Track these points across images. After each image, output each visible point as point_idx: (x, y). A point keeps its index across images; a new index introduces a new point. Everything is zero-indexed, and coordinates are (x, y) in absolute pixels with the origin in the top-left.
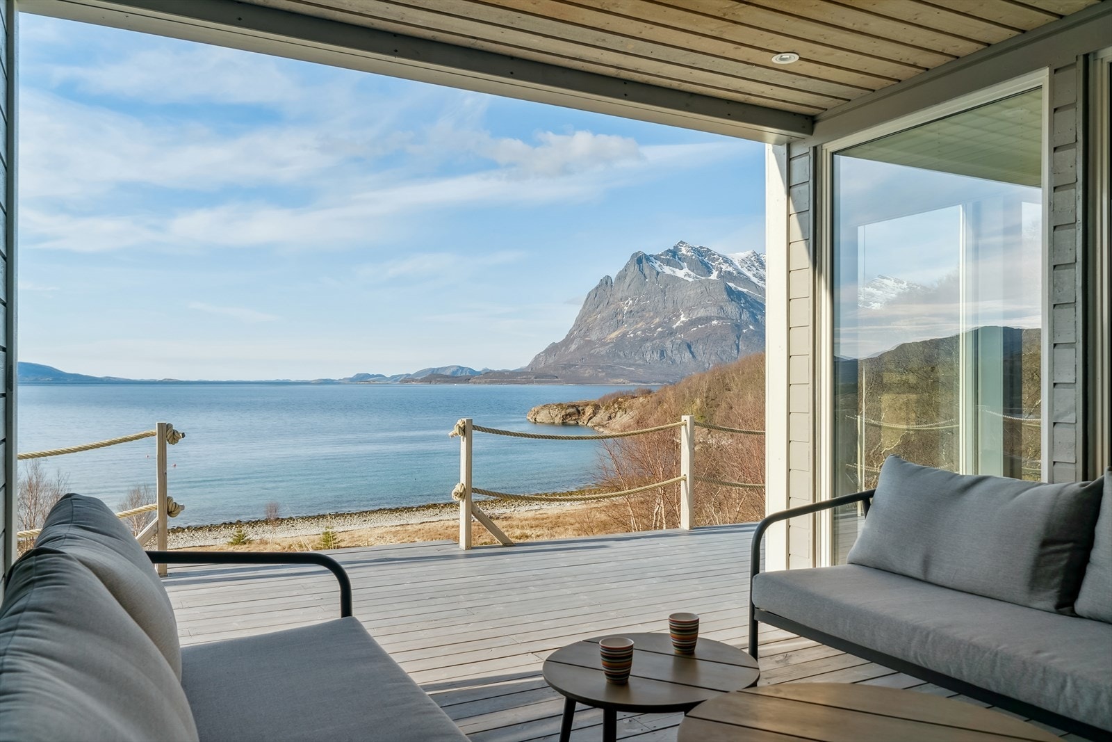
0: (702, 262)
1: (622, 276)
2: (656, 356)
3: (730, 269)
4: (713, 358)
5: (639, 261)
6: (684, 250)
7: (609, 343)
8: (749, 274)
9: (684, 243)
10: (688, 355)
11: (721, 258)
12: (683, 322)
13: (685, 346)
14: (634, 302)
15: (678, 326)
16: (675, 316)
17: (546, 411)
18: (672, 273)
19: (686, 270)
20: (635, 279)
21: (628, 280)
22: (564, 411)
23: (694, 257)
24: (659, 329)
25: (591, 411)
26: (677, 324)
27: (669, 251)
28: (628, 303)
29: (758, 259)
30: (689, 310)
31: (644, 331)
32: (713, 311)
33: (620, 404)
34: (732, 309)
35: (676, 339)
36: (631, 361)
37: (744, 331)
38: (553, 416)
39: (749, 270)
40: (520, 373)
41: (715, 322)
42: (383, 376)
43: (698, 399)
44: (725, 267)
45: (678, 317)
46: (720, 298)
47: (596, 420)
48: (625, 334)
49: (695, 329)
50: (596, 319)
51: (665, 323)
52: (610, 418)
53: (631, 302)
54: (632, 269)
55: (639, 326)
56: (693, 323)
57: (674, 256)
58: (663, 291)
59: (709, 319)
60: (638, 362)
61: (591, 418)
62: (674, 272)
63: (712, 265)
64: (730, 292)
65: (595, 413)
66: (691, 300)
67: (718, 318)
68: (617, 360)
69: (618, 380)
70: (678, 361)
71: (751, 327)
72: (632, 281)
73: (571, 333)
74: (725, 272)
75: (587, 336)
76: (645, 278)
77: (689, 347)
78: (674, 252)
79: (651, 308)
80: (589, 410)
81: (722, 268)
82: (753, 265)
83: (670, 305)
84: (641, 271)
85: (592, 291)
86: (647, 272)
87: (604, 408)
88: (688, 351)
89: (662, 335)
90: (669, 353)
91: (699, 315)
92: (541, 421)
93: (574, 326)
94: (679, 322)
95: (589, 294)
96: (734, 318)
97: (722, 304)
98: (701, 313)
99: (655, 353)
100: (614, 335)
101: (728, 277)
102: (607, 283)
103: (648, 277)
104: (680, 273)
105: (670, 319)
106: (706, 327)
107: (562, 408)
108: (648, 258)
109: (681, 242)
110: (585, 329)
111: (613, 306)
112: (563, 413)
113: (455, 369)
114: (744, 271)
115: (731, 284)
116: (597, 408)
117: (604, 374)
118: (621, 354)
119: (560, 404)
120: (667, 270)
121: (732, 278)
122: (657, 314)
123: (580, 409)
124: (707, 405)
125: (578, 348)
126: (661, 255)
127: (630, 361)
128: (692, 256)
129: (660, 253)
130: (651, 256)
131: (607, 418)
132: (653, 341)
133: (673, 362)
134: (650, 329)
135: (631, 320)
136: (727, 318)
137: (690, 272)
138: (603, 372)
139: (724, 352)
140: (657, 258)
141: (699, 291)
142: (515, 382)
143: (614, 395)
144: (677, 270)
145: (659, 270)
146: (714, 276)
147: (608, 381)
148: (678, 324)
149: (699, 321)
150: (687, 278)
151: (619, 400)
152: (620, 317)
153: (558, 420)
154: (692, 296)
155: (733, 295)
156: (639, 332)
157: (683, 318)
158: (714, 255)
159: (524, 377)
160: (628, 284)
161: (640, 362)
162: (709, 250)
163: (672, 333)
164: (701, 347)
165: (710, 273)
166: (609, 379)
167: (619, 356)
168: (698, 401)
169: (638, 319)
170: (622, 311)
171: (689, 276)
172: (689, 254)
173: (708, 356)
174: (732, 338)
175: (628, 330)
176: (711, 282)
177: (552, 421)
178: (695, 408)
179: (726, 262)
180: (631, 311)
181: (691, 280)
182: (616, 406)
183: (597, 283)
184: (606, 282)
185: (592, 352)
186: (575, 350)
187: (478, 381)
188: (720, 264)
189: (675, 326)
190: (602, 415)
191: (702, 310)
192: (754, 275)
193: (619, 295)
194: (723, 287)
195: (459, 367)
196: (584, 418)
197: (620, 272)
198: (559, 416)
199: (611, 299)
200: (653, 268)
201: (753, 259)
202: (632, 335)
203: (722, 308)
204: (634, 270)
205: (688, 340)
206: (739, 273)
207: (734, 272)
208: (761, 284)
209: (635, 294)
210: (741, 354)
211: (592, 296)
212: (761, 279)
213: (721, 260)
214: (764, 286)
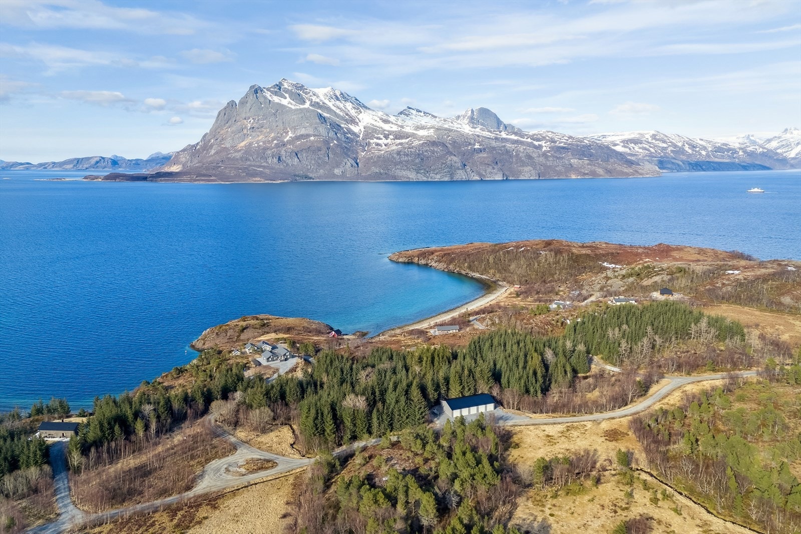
0: (299, 95)
1: (243, 102)
2: (275, 160)
3: (318, 100)
4: (313, 162)
5: (256, 92)
6: (286, 85)
7: (240, 150)
8: (330, 105)
9: (285, 80)
10: (296, 159)
11: (311, 92)
12: (291, 137)
13: (295, 154)
14: (254, 121)
15: (288, 140)
16: (285, 132)
18: (279, 101)
19: (288, 99)
20: (254, 105)
21: (248, 105)
24: (275, 142)
27: (276, 85)
28: (251, 123)
29: (335, 94)
30: (294, 129)
31: (264, 143)
32: (310, 131)
34: (322, 130)
35: (287, 149)
36: (258, 164)
37: (332, 144)
39: (330, 101)
41: (312, 138)
42: (31, 164)
44: (314, 99)
45: (287, 133)
46: (314, 121)
48: (251, 144)
49: (299, 142)
50: (227, 131)
51: (279, 137)
53: (252, 121)
55: (260, 138)
56: (298, 138)
57: (279, 89)
58: (275, 115)
59: (308, 136)
60: (263, 164)
63: (306, 98)
64: (319, 115)
67: (314, 136)
68: (248, 163)
70: (291, 164)
71: (335, 142)
72: (252, 106)
74: (315, 102)
75: (223, 144)
76: (262, 104)
77: (297, 154)
78: (279, 86)
79: (267, 126)
81: (312, 99)
82: (332, 97)
83: (280, 124)
84: (258, 99)
86: (262, 100)
88: (296, 156)
89: (277, 146)
90: (284, 158)
91: (301, 133)
94: (288, 137)
95: (219, 113)
96: (325, 136)
97: (316, 126)
98: (303, 131)
100: (243, 144)
101: (317, 106)
102: (232, 106)
104: (285, 102)
105: (282, 134)
106: (307, 141)
108: (262, 91)
109: (284, 79)
110: (220, 138)
111: (239, 122)
113: (98, 159)
114: (327, 102)
115: (320, 112)
118: (251, 158)
120: (276, 99)
122: (272, 130)
125: (217, 153)
126: (271, 88)
128: (292, 90)
129: (270, 86)
130: (264, 88)
132: (271, 150)
133: (287, 165)
134: (269, 141)
135: (254, 134)
136: (320, 135)
137: (292, 101)
138: (243, 172)
139: (319, 158)
140: (268, 90)
141: (300, 116)
144: (282, 99)
145: (271, 99)
146: (307, 105)
148: (288, 138)
149: (302, 137)
150: (290, 106)
152: (245, 131)
154: (295, 119)
155: (322, 119)
156: (261, 143)
157: (290, 134)
158: (307, 90)
160: (249, 107)
161: (264, 164)
162: (302, 85)
163: (284, 144)
164: (304, 155)
165: (305, 102)
167: (249, 160)
169: (259, 134)
170: (246, 127)
171: (291, 104)
172: (290, 88)
173: (310, 161)
174: (324, 149)
175: (253, 141)
176: (307, 110)
179: (314, 95)
180: (253, 128)
181: (293, 107)
183: (226, 104)
184: (232, 104)
185: (228, 156)
186: (214, 154)
188: (311, 96)
189: (285, 140)
191: (302, 129)
192: (333, 105)
193: (244, 116)
194: (316, 114)
195: (101, 157)
197: (242, 98)
199: (237, 118)
200: (265, 98)
201: (331, 93)
202: (256, 145)
203: (316, 128)
204: (252, 98)
205: (296, 150)
206: (324, 103)
207: (321, 102)
208: (338, 111)
209: (255, 115)
210: (330, 159)
211: (222, 114)
212: (338, 108)
213: (311, 94)
214: (340, 113)
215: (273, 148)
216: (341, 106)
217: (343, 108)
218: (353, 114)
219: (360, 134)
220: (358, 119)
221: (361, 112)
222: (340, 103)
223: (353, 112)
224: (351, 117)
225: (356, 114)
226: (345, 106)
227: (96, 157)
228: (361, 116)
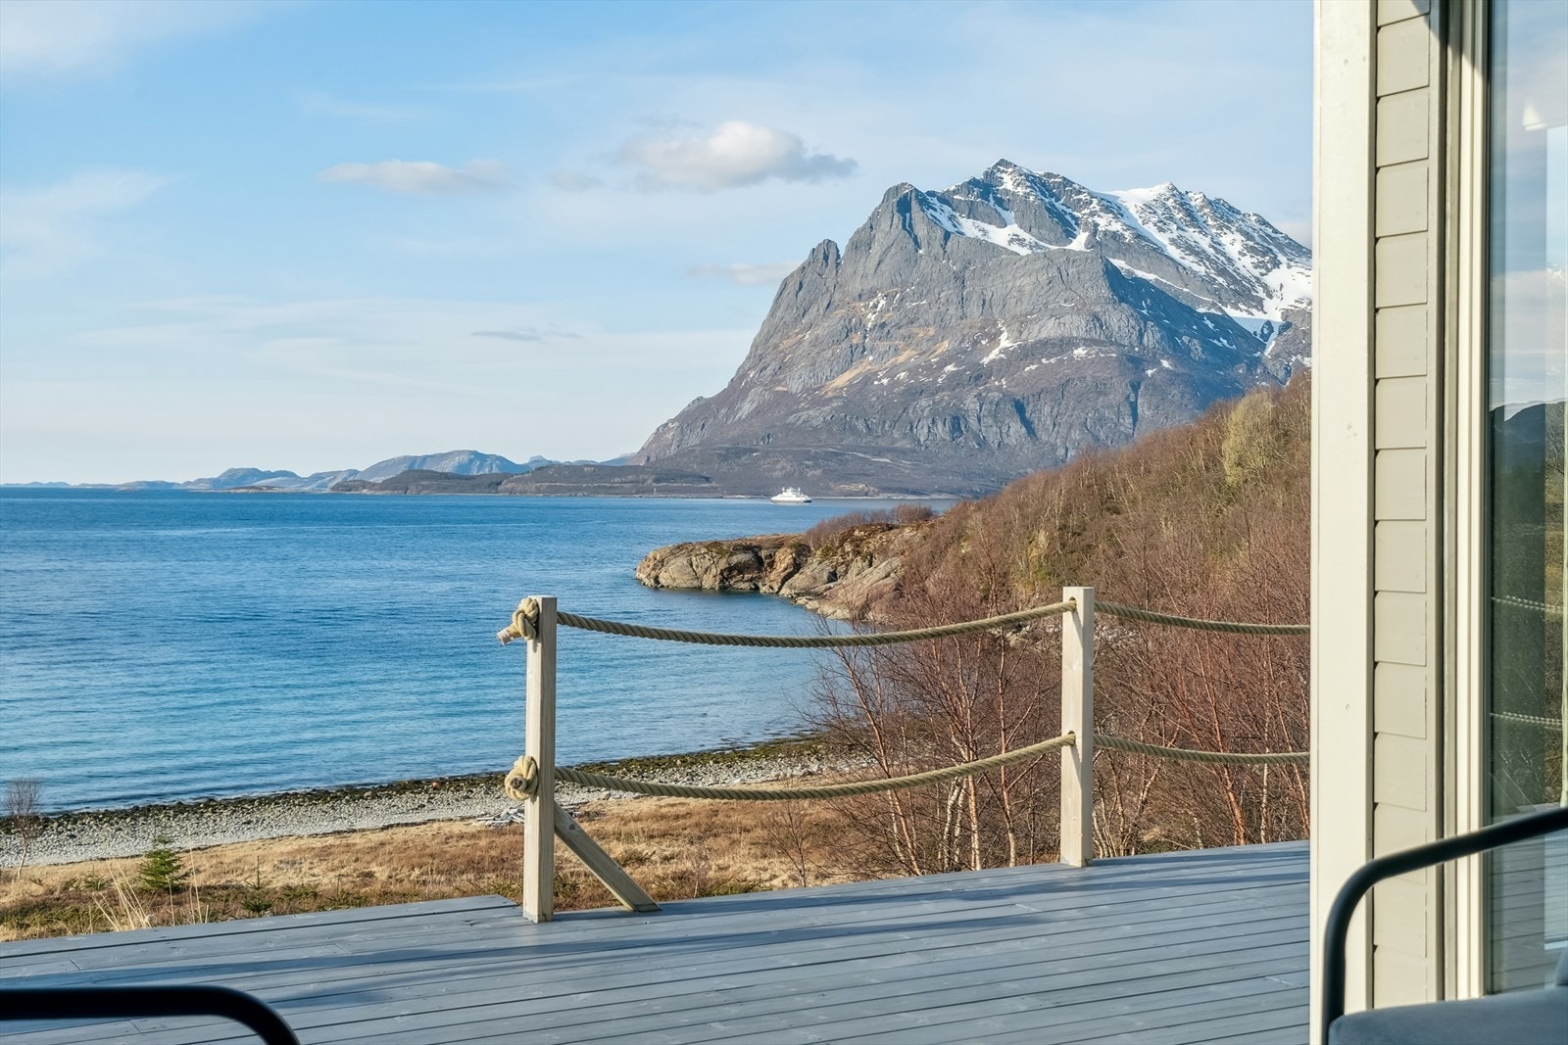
0: (1051, 210)
1: (861, 242)
2: (942, 430)
3: (1116, 227)
4: (1076, 435)
5: (904, 206)
6: (1008, 182)
7: (830, 400)
8: (1162, 239)
9: (1008, 165)
10: (1016, 428)
11: (1095, 201)
12: (1005, 351)
13: (1009, 407)
14: (889, 304)
15: (993, 361)
16: (986, 335)
17: (682, 561)
18: (979, 235)
19: (1014, 228)
20: (893, 250)
21: (876, 250)
22: (724, 560)
23: (1032, 198)
24: (950, 368)
25: (788, 559)
26: (992, 356)
27: (974, 182)
28: (875, 306)
29: (1181, 205)
30: (1022, 322)
31: (913, 372)
32: (1075, 325)
33: (857, 543)
34: (1119, 320)
35: (988, 390)
36: (883, 443)
37: (1149, 372)
38: (699, 571)
39: (1161, 230)
40: (621, 469)
41: (1080, 352)
42: (292, 475)
43: (1042, 533)
44: (1104, 222)
45: (994, 338)
46: (1092, 294)
47: (800, 580)
48: (868, 379)
49: (1033, 367)
50: (800, 342)
51: (965, 352)
52: (833, 577)
53: (883, 302)
54: (885, 225)
55: (901, 359)
56: (1027, 353)
57: (984, 195)
58: (960, 279)
59: (1066, 344)
60: (898, 445)
61: (790, 576)
62: (985, 232)
63: (1073, 217)
64: (1112, 274)
65: (797, 567)
66: (1025, 300)
67: (1089, 342)
68: (849, 440)
69: (853, 487)
70: (993, 440)
71: (1165, 364)
72: (885, 253)
73: (742, 374)
74: (1105, 233)
75: (779, 382)
76: (918, 245)
77: (1020, 408)
78: (985, 187)
79: (930, 317)
80: (784, 559)
81: (1096, 225)
82: (1171, 218)
83: (974, 309)
84: (908, 228)
85: (792, 275)
86: (921, 230)
87: (819, 552)
88: (1017, 418)
89: (955, 382)
90: (973, 422)
91: (1044, 335)
92: (670, 582)
93: (748, 358)
94: (996, 351)
95: (785, 284)
96: (1126, 342)
97: (1098, 309)
98: (1049, 329)
99: (940, 425)
100: (842, 380)
101: (1113, 245)
102: (826, 258)
103: (924, 244)
104: (999, 236)
105: (976, 343)
106: (1060, 362)
107: (722, 553)
108: (924, 199)
109: (1002, 162)
110: (774, 365)
111: (841, 312)
112: (723, 564)
113: (465, 458)
114: (1151, 230)
115: (1118, 263)
116: (802, 552)
117: (818, 472)
118: (860, 425)
119: (716, 544)
120: (970, 227)
121: (1123, 250)
122: (944, 328)
123: (763, 554)
124: (1063, 546)
125: (757, 412)
126: (955, 192)
127: (880, 441)
128: (1027, 195)
129: (953, 188)
130: (932, 194)
131: (825, 577)
132: (933, 394)
133: (983, 443)
134: (928, 367)
135: (883, 346)
136: (1110, 341)
137: (1023, 234)
138: (815, 467)
139: (1101, 421)
140: (945, 199)
141: (1043, 278)
142: (610, 491)
143: (842, 522)
144: (992, 229)
145: (948, 226)
146: (1079, 243)
147: (828, 488)
148: (994, 355)
149: (1044, 347)
150: (1015, 248)
151: (856, 533)
152: (856, 339)
153: (709, 581)
154: (1028, 288)
155: (1124, 288)
156: (903, 374)
157: (1005, 342)
158: (1079, 192)
159: (630, 478)
160: (877, 259)
161: (905, 444)
162: (1067, 182)
163: (980, 375)
164: (1047, 409)
165: (1070, 235)
166: (832, 485)
167: (853, 430)
168: (1042, 538)
169: (901, 344)
170: (861, 323)
171: (1021, 242)
172: (1021, 191)
173: (1063, 430)
174: (1119, 390)
175: (876, 368)
176: (1070, 257)
177: (696, 583)
178: (1034, 554)
179: (1107, 209)
180: (883, 325)
181: (1024, 252)
182: (848, 548)
183: (804, 256)
184: (826, 253)
185: (791, 419)
186: (750, 416)
187: (520, 487)
188: (1092, 214)
189: (986, 361)
190: (815, 568)
191: (1051, 323)
192: (1173, 241)
193: (856, 286)
194: (1099, 267)
195: (475, 453)
196: (772, 576)
197: (858, 232)
198: (714, 571)
199: (837, 296)
200: (935, 222)
201: (1170, 202)
202: (885, 381)
203: (1096, 318)
204: (890, 228)
205: (1018, 392)
206: (1139, 235)
207: (1127, 234)
208: (1189, 261)
209: (893, 284)
210: (1142, 426)
211: (792, 287)
212: (1192, 250)
213: (1095, 205)
214: (1195, 267)
215: (938, 390)
216: (1204, 243)
217: (1211, 251)
218: (1243, 271)
219: (1266, 337)
220: (1265, 287)
221: (1277, 264)
222: (1198, 237)
223: (1246, 264)
224: (1235, 281)
225: (1256, 272)
226: (1216, 245)
227: (460, 453)
228: (1273, 279)
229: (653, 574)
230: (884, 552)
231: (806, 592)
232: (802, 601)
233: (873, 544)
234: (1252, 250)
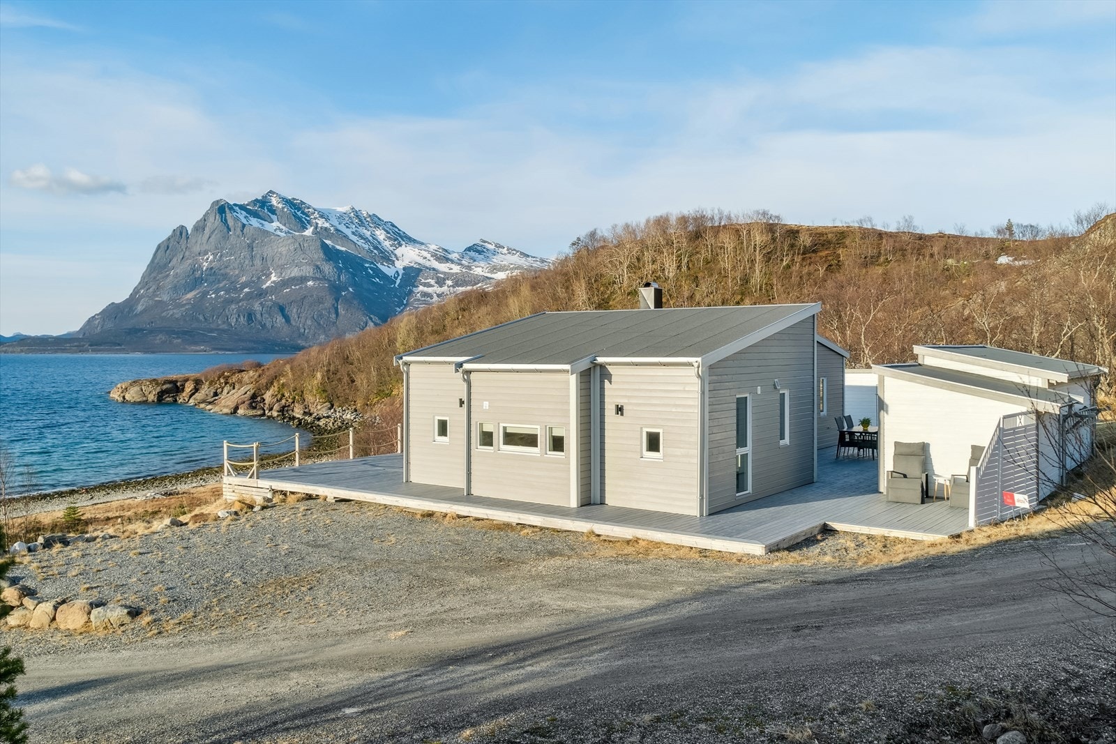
0: (295, 216)
1: (200, 227)
2: (243, 320)
3: (327, 225)
4: (309, 322)
5: (221, 211)
6: (274, 201)
7: (185, 304)
8: (348, 232)
9: (274, 193)
10: (280, 319)
11: (316, 212)
12: (274, 282)
13: (277, 309)
14: (215, 258)
15: (268, 287)
16: (264, 274)
17: (137, 388)
18: (260, 226)
19: (277, 224)
20: (216, 232)
21: (207, 230)
22: (159, 388)
23: (286, 210)
24: (247, 290)
25: (192, 387)
26: (267, 284)
27: (257, 200)
28: (208, 259)
29: (357, 216)
30: (281, 268)
31: (228, 292)
32: (308, 270)
33: (227, 378)
34: (328, 268)
35: (266, 301)
36: (213, 326)
37: (343, 293)
38: (146, 393)
39: (347, 227)
40: (70, 339)
41: (310, 283)
43: (319, 373)
44: (321, 223)
45: (268, 276)
46: (316, 256)
47: (199, 396)
48: (204, 295)
49: (288, 290)
50: (168, 276)
51: (254, 282)
52: (216, 394)
53: (211, 257)
54: (211, 219)
55: (221, 285)
56: (284, 283)
57: (262, 207)
58: (251, 247)
59: (303, 279)
60: (221, 327)
61: (193, 394)
62: (263, 225)
63: (306, 220)
64: (324, 246)
65: (196, 390)
66: (283, 258)
67: (314, 279)
68: (195, 325)
69: (198, 348)
70: (269, 325)
71: (351, 290)
72: (212, 233)
73: (136, 291)
74: (321, 228)
75: (157, 296)
76: (229, 230)
77: (282, 309)
78: (263, 203)
79: (236, 265)
80: (189, 387)
81: (317, 224)
82: (352, 223)
83: (258, 262)
84: (225, 222)
85: (163, 242)
86: (231, 222)
87: (207, 383)
88: (280, 314)
89: (249, 296)
90: (258, 316)
91: (293, 275)
92: (131, 398)
93: (140, 283)
94: (269, 282)
95: (159, 247)
96: (332, 279)
97: (319, 263)
98: (295, 272)
99: (242, 317)
100: (190, 295)
101: (325, 233)
102: (181, 234)
103: (232, 229)
104: (270, 227)
105: (259, 278)
106: (301, 288)
107: (157, 384)
108: (231, 208)
109: (271, 192)
110: (154, 287)
111: (190, 261)
112: (158, 389)
114: (342, 228)
115: (328, 242)
116: (198, 384)
117: (179, 341)
118: (201, 317)
119: (154, 380)
120: (254, 222)
121: (330, 236)
122: (243, 271)
123: (179, 384)
124: (328, 378)
125: (145, 310)
126: (247, 205)
127: (211, 325)
128: (283, 208)
129: (246, 203)
130: (235, 205)
131: (212, 394)
132: (238, 303)
133: (263, 326)
134: (235, 289)
135: (212, 279)
136: (324, 278)
137: (282, 227)
138: (178, 338)
139: (321, 315)
140: (242, 207)
141: (292, 248)
142: (63, 351)
143: (219, 369)
144: (266, 223)
145: (245, 222)
146: (309, 232)
147: (185, 349)
149: (292, 281)
150: (278, 233)
151: (226, 374)
152: (198, 275)
153: (151, 397)
154: (284, 253)
155: (330, 254)
156: (222, 292)
157: (274, 278)
158: (309, 208)
159: (75, 344)
160: (208, 236)
161: (225, 327)
162: (302, 203)
163: (262, 294)
164: (295, 310)
165: (304, 228)
166: (187, 347)
167: (198, 320)
168: (319, 375)
169: (221, 278)
170: (200, 267)
171: (281, 230)
172: (280, 206)
173: (303, 320)
174: (329, 302)
175: (209, 289)
176: (305, 238)
177: (145, 399)
178: (316, 382)
179: (322, 216)
180: (212, 268)
181: (283, 234)
182: (222, 381)
183: (170, 233)
184: (181, 232)
185: (164, 314)
186: (142, 312)
187: (11, 349)
188: (315, 218)
189: (264, 287)
190: (205, 391)
191: (296, 269)
192: (353, 233)
193: (197, 249)
194: (319, 243)
196: (184, 394)
197: (198, 222)
198: (154, 393)
199: (187, 253)
200: (238, 219)
201: (351, 215)
202: (213, 296)
203: (318, 267)
204: (215, 221)
205: (281, 302)
206: (337, 230)
207: (332, 228)
208: (361, 242)
209: (216, 248)
210: (341, 318)
211: (162, 249)
212: (361, 237)
213: (316, 215)
214: (364, 245)
215: (240, 301)
216: (368, 234)
217: (370, 238)
218: (386, 248)
219: (396, 278)
220: (395, 255)
221: (400, 245)
222: (365, 231)
223: (387, 244)
224: (382, 252)
225: (392, 249)
226: (373, 235)
228: (399, 252)
229: (122, 395)
230: (240, 381)
231: (203, 401)
232: (202, 406)
233: (234, 378)
234: (389, 238)
